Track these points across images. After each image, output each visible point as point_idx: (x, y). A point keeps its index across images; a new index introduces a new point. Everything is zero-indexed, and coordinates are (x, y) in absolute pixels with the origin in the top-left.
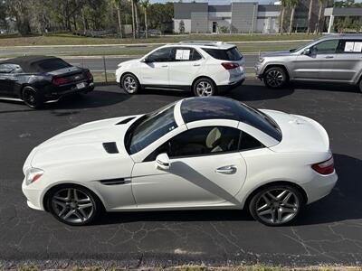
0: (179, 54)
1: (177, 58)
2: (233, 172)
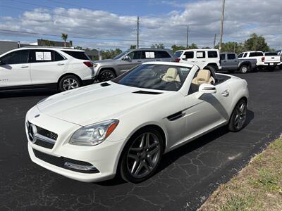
2: (228, 95)
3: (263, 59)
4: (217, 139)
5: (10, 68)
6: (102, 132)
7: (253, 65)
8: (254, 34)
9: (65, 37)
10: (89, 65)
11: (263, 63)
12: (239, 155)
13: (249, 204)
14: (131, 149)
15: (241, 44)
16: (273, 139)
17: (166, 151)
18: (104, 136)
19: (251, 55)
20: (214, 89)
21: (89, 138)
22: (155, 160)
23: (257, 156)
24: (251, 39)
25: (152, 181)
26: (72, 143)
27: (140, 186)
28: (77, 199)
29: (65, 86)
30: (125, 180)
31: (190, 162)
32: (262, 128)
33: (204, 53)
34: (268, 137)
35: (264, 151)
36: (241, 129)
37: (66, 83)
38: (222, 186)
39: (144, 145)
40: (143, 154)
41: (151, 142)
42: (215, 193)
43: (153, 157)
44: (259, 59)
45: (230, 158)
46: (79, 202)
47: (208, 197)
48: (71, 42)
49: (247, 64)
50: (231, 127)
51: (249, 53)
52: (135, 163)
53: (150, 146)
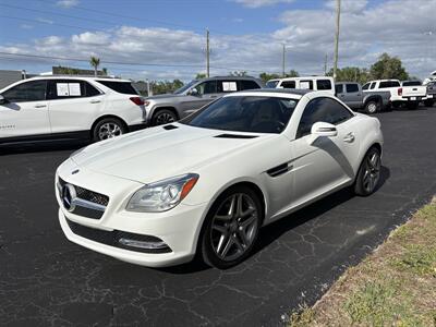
0: (61, 89)
1: (59, 94)
2: (353, 140)
3: (400, 91)
4: (338, 207)
5: (18, 108)
6: (174, 191)
7: (385, 101)
8: (385, 55)
9: (95, 62)
10: (139, 102)
11: (400, 98)
12: (372, 228)
13: (393, 291)
14: (216, 216)
15: (365, 70)
16: (420, 204)
17: (266, 222)
18: (178, 198)
19: (382, 85)
20: (334, 129)
21: (156, 201)
22: (251, 234)
23: (399, 228)
24: (381, 62)
25: (248, 265)
26: (130, 210)
27: (230, 272)
28: (139, 293)
29: (102, 134)
30: (209, 264)
31: (300, 238)
32: (404, 191)
33: (311, 82)
34: (414, 202)
35: (409, 222)
36: (374, 191)
37: (104, 130)
38: (351, 269)
39: (235, 211)
40: (233, 225)
41: (245, 208)
42: (341, 278)
43: (247, 230)
44: (393, 91)
45: (359, 232)
46: (142, 296)
47: (331, 284)
48: (105, 70)
49: (375, 99)
50: (358, 189)
51: (378, 82)
52: (222, 238)
53: (242, 214)
